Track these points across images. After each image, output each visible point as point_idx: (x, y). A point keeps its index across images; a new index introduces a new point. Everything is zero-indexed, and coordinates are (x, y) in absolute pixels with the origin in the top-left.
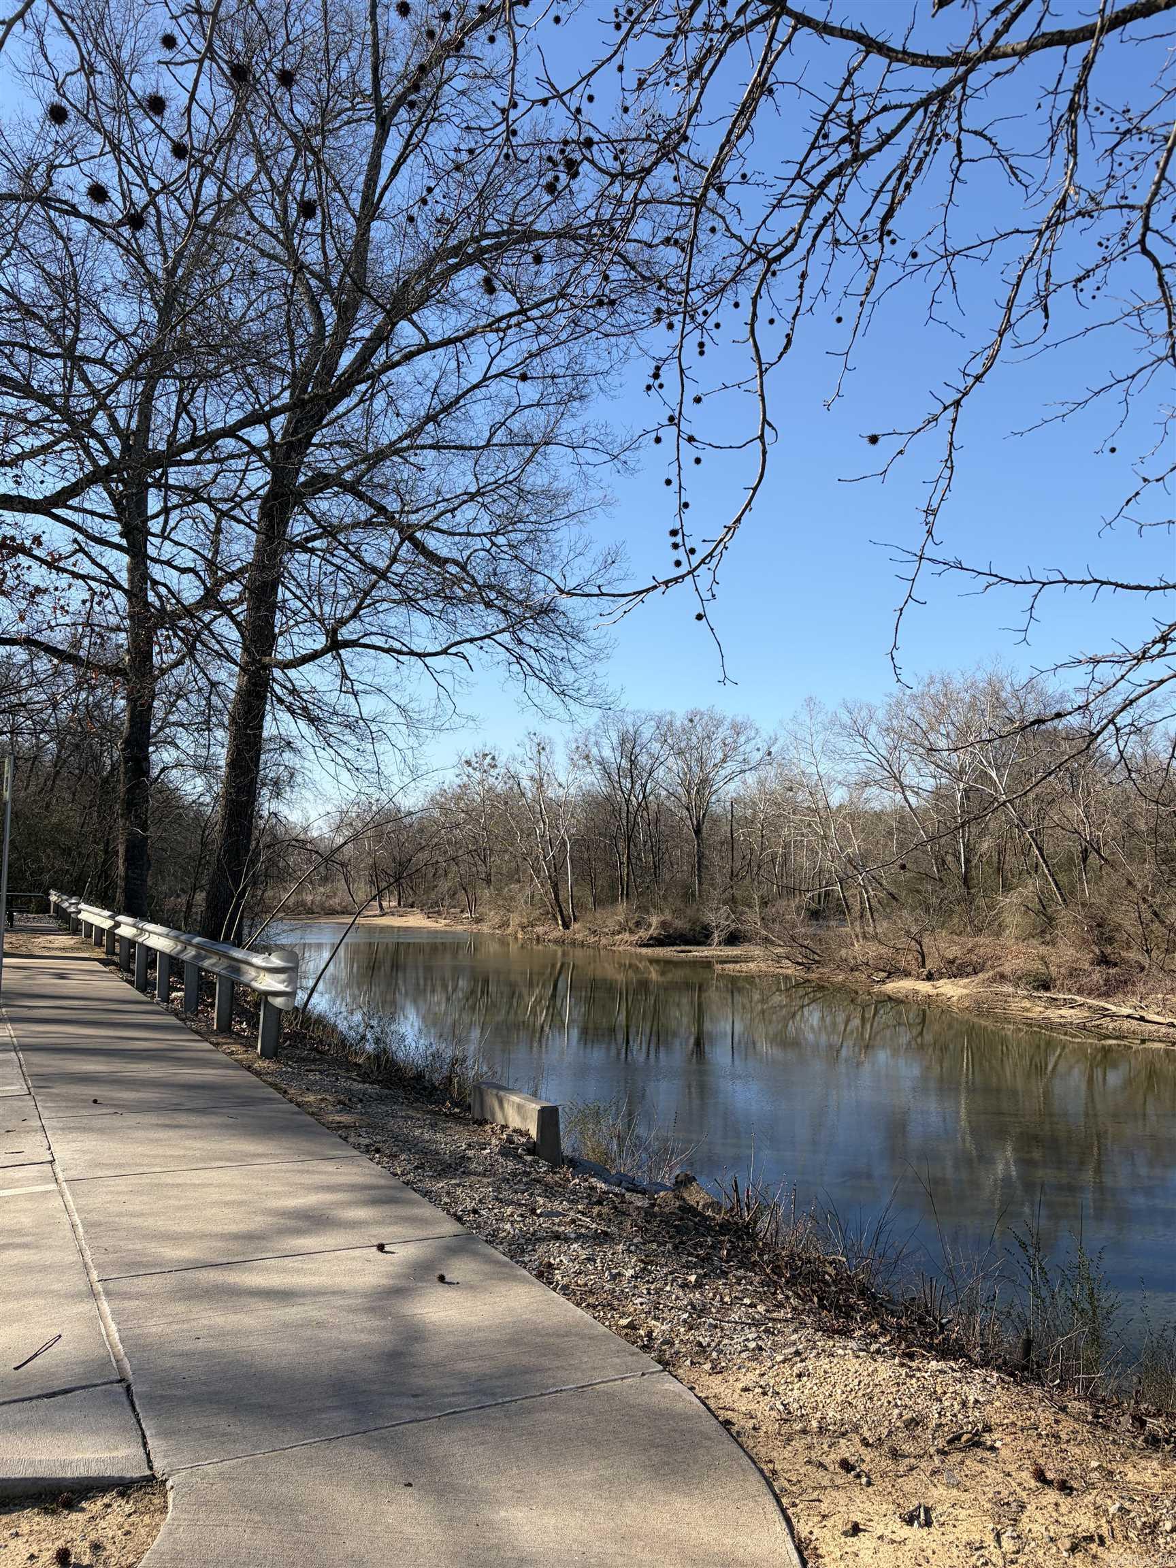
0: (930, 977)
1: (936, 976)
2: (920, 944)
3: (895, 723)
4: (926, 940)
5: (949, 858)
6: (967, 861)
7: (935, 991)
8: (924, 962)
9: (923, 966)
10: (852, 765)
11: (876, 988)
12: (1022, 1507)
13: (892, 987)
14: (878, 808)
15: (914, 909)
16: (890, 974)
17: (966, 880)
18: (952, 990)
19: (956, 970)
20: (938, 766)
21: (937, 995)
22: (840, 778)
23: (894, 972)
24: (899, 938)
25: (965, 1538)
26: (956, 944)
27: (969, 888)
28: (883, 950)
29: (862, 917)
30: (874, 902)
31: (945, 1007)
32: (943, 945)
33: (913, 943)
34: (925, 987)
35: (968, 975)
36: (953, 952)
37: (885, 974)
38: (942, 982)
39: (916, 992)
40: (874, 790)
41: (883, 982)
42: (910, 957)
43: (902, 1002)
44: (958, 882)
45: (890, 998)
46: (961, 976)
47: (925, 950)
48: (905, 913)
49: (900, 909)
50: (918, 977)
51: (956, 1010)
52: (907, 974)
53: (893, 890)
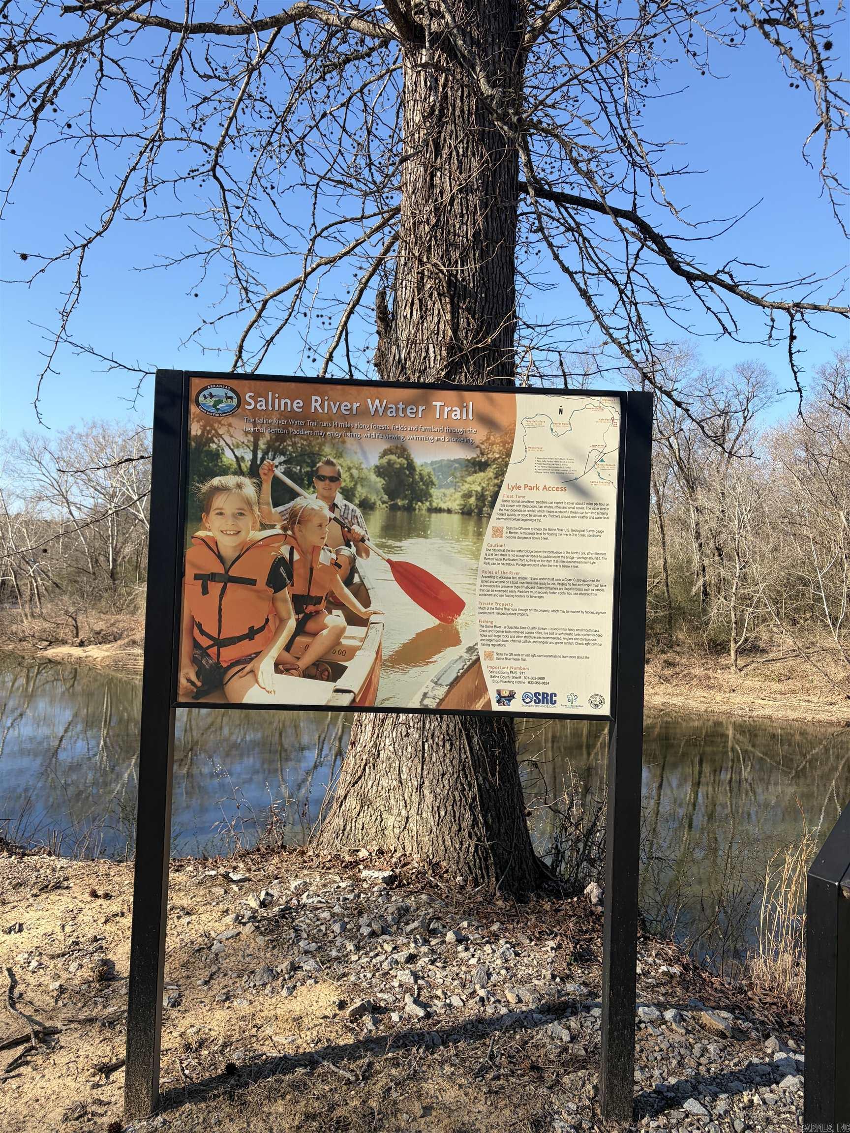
0: (81, 644)
1: (86, 643)
2: (75, 620)
3: (64, 453)
4: (80, 618)
5: (102, 558)
6: (114, 560)
7: (85, 654)
8: (77, 634)
9: (77, 636)
10: (29, 483)
11: (39, 654)
12: (81, 910)
13: (51, 653)
14: (49, 519)
15: (72, 594)
16: (51, 642)
17: (113, 575)
18: (97, 653)
19: (101, 638)
20: (96, 490)
21: (86, 657)
22: (18, 492)
23: (54, 641)
24: (60, 616)
25: (43, 932)
26: (103, 620)
27: (114, 580)
28: (46, 625)
29: (31, 600)
30: (42, 589)
31: (91, 665)
32: (93, 621)
33: (70, 619)
34: (77, 652)
35: (110, 642)
36: (100, 626)
37: (47, 643)
38: (90, 647)
39: (70, 655)
40: (46, 504)
41: (45, 649)
42: (67, 630)
43: (60, 663)
44: (106, 576)
45: (50, 661)
46: (105, 643)
47: (79, 625)
48: (65, 598)
49: (61, 595)
50: (73, 645)
51: (99, 667)
52: (64, 642)
53: (58, 581)
